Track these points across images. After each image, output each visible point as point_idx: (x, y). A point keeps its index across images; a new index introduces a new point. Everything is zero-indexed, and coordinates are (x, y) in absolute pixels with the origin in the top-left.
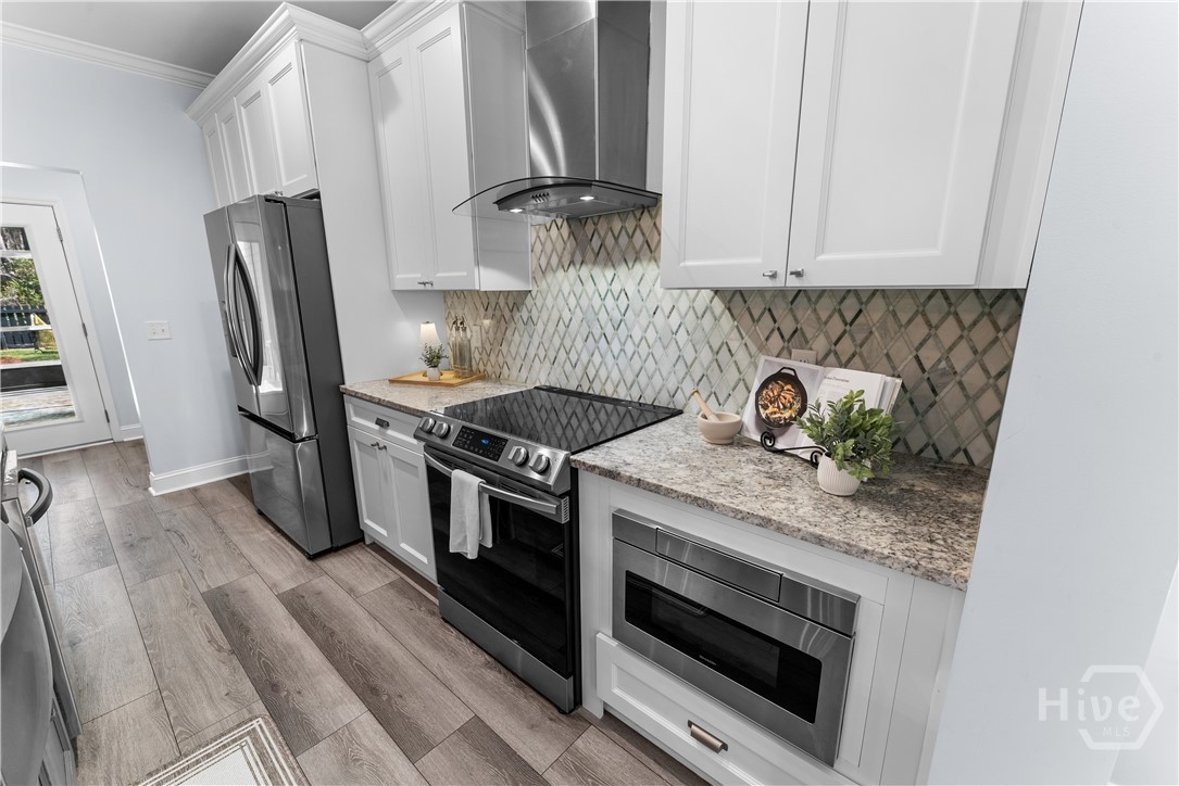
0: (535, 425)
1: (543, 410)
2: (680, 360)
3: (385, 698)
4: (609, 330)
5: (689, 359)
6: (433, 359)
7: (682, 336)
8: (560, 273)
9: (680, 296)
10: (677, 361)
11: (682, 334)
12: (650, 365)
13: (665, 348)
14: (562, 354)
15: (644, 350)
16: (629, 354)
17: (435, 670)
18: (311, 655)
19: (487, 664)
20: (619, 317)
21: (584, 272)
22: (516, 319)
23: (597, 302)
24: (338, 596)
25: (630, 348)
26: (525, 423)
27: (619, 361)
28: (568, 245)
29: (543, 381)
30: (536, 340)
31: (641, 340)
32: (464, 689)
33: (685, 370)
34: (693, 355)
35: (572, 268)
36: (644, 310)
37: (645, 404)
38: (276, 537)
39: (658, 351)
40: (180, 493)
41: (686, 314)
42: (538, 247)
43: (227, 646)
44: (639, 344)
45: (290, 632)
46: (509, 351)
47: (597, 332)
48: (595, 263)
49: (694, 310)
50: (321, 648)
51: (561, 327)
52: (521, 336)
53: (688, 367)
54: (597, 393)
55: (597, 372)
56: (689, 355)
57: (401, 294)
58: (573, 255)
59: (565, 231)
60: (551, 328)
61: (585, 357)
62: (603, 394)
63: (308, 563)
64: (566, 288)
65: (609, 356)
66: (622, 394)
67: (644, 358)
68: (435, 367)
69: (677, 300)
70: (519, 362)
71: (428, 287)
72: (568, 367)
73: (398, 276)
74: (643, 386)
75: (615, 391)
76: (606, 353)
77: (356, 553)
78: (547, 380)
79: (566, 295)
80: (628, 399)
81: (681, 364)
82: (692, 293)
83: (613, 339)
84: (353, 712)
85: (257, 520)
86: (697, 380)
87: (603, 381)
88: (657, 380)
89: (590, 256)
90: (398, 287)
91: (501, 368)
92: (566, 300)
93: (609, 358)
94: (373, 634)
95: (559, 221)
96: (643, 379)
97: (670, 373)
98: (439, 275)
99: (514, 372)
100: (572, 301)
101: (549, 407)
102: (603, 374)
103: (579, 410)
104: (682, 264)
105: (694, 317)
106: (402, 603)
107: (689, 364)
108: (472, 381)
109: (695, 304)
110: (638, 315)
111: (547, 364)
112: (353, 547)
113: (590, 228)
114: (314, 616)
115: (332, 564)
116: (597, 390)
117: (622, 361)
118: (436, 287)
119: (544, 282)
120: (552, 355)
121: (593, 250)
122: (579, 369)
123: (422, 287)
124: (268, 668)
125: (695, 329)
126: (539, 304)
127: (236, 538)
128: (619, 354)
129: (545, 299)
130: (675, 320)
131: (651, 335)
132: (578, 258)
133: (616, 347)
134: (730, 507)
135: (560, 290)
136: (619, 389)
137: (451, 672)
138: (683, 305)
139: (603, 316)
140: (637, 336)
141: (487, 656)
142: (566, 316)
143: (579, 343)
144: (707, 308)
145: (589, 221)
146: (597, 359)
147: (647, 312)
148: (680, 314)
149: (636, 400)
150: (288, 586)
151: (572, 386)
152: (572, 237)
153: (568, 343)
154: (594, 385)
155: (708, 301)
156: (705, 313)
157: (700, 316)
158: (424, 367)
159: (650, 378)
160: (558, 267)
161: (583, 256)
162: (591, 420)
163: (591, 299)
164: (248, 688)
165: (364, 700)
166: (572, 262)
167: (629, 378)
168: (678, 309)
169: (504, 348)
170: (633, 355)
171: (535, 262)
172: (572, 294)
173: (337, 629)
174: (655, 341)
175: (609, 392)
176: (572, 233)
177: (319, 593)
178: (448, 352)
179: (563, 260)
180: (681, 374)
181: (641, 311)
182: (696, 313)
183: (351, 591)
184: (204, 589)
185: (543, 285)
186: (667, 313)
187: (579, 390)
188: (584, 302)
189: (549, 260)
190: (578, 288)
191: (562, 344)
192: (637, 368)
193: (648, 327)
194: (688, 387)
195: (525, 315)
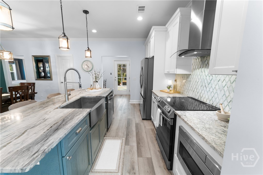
0: (188, 106)
1: (190, 103)
2: (225, 95)
3: (140, 145)
4: (207, 85)
5: (227, 95)
6: (169, 87)
7: (226, 88)
8: (198, 70)
9: (226, 77)
10: (224, 95)
11: (226, 87)
12: (216, 95)
13: (220, 91)
14: (196, 90)
15: (215, 91)
16: (211, 91)
17: (150, 146)
18: (135, 133)
19: (159, 151)
20: (210, 82)
21: (203, 69)
22: (187, 80)
23: (205, 77)
24: (143, 127)
25: (211, 90)
26: (186, 105)
27: (208, 93)
28: (200, 63)
29: (191, 96)
30: (191, 86)
31: (214, 88)
32: (152, 152)
33: (225, 98)
34: (228, 94)
35: (200, 69)
36: (216, 80)
37: (213, 106)
38: (140, 114)
39: (219, 92)
40: (133, 104)
41: (228, 82)
42: (194, 64)
43: (126, 127)
44: (214, 89)
45: (134, 129)
46: (185, 88)
47: (204, 85)
48: (205, 67)
49: (230, 81)
50: (136, 133)
51: (196, 83)
52: (188, 85)
53: (227, 98)
54: (202, 101)
55: (203, 95)
56: (227, 94)
57: (166, 74)
58: (201, 66)
59: (200, 60)
60: (194, 83)
61: (200, 91)
62: (203, 101)
63: (142, 120)
64: (198, 74)
65: (206, 91)
66: (208, 102)
67: (214, 93)
68: (169, 89)
69: (226, 78)
70: (187, 90)
71: (169, 73)
72: (196, 93)
73: (166, 71)
74: (213, 101)
75: (206, 101)
76: (205, 91)
77: (149, 121)
78: (192, 96)
79: (198, 75)
80: (209, 104)
81: (224, 96)
82: (230, 76)
83: (207, 87)
84: (135, 144)
85: (139, 111)
86: (229, 102)
87: (204, 98)
88: (217, 100)
89: (205, 65)
90: (165, 73)
91: (183, 91)
92: (198, 77)
93: (206, 92)
94: (144, 135)
95: (199, 57)
96: (214, 99)
97: (221, 98)
98: (171, 70)
99: (186, 92)
100: (199, 77)
101: (191, 102)
102: (204, 96)
103: (197, 105)
104: (214, 68)
105: (230, 83)
106: (151, 133)
107: (227, 96)
108: (176, 93)
109: (231, 79)
110: (214, 81)
111: (192, 92)
112: (149, 120)
113: (205, 58)
114: (138, 128)
115: (145, 122)
116: (202, 100)
117: (209, 93)
118: (170, 73)
119: (194, 72)
120: (193, 89)
121: (205, 64)
122: (199, 94)
123: (168, 73)
124: (129, 132)
125: (230, 86)
126: (192, 77)
127: (135, 112)
128: (208, 91)
129: (193, 76)
130: (224, 83)
131: (217, 87)
132: (202, 66)
133: (208, 89)
134: (197, 132)
135: (197, 74)
136: (207, 101)
137: (152, 148)
138: (227, 79)
139: (206, 81)
140: (213, 87)
141: (160, 150)
142: (198, 80)
143: (199, 87)
144: (234, 81)
145: (206, 57)
146: (203, 92)
147: (217, 80)
148: (226, 82)
149: (211, 104)
150: (137, 122)
151: (197, 98)
152: (201, 61)
153: (197, 87)
154: (202, 98)
155: (235, 79)
156: (233, 82)
157: (232, 82)
158: (167, 89)
159: (216, 99)
160: (197, 69)
161: (203, 66)
162: (200, 107)
163: (203, 77)
164: (125, 133)
165: (137, 144)
166: (200, 67)
167: (210, 98)
168: (225, 80)
169: (184, 87)
170: (212, 92)
171: (193, 67)
172: (199, 75)
173: (140, 131)
174: (218, 89)
175: (205, 101)
176: (201, 60)
177: (141, 125)
178: (172, 86)
179: (199, 67)
180: (224, 99)
181: (215, 80)
182: (231, 82)
183: (145, 127)
184: (128, 118)
185: (194, 73)
186: (222, 81)
187: (198, 99)
188: (202, 77)
189: (196, 67)
190: (201, 74)
191: (196, 87)
192: (212, 96)
193: (216, 85)
194: (226, 103)
195: (189, 79)
